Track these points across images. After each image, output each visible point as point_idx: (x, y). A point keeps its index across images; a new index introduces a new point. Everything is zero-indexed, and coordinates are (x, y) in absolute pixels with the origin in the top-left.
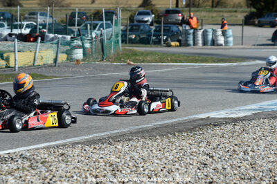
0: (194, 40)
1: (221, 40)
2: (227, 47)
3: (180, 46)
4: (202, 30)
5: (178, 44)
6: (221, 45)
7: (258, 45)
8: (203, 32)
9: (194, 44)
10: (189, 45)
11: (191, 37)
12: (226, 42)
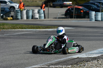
0: (21, 16)
1: (37, 16)
2: (41, 20)
3: (13, 19)
4: (26, 10)
5: (11, 18)
6: (37, 18)
7: (58, 18)
8: (27, 11)
9: (21, 18)
10: (18, 19)
11: (19, 14)
12: (40, 17)
